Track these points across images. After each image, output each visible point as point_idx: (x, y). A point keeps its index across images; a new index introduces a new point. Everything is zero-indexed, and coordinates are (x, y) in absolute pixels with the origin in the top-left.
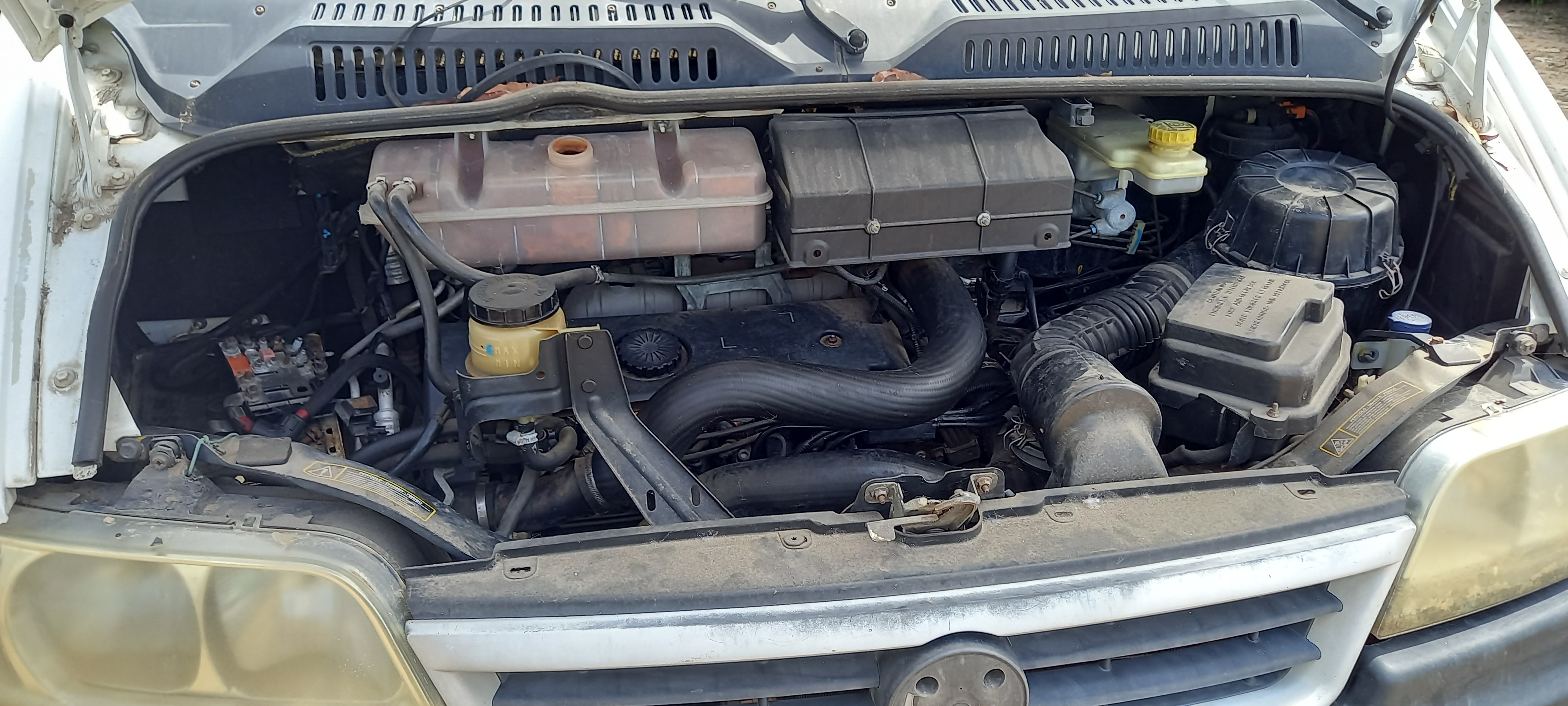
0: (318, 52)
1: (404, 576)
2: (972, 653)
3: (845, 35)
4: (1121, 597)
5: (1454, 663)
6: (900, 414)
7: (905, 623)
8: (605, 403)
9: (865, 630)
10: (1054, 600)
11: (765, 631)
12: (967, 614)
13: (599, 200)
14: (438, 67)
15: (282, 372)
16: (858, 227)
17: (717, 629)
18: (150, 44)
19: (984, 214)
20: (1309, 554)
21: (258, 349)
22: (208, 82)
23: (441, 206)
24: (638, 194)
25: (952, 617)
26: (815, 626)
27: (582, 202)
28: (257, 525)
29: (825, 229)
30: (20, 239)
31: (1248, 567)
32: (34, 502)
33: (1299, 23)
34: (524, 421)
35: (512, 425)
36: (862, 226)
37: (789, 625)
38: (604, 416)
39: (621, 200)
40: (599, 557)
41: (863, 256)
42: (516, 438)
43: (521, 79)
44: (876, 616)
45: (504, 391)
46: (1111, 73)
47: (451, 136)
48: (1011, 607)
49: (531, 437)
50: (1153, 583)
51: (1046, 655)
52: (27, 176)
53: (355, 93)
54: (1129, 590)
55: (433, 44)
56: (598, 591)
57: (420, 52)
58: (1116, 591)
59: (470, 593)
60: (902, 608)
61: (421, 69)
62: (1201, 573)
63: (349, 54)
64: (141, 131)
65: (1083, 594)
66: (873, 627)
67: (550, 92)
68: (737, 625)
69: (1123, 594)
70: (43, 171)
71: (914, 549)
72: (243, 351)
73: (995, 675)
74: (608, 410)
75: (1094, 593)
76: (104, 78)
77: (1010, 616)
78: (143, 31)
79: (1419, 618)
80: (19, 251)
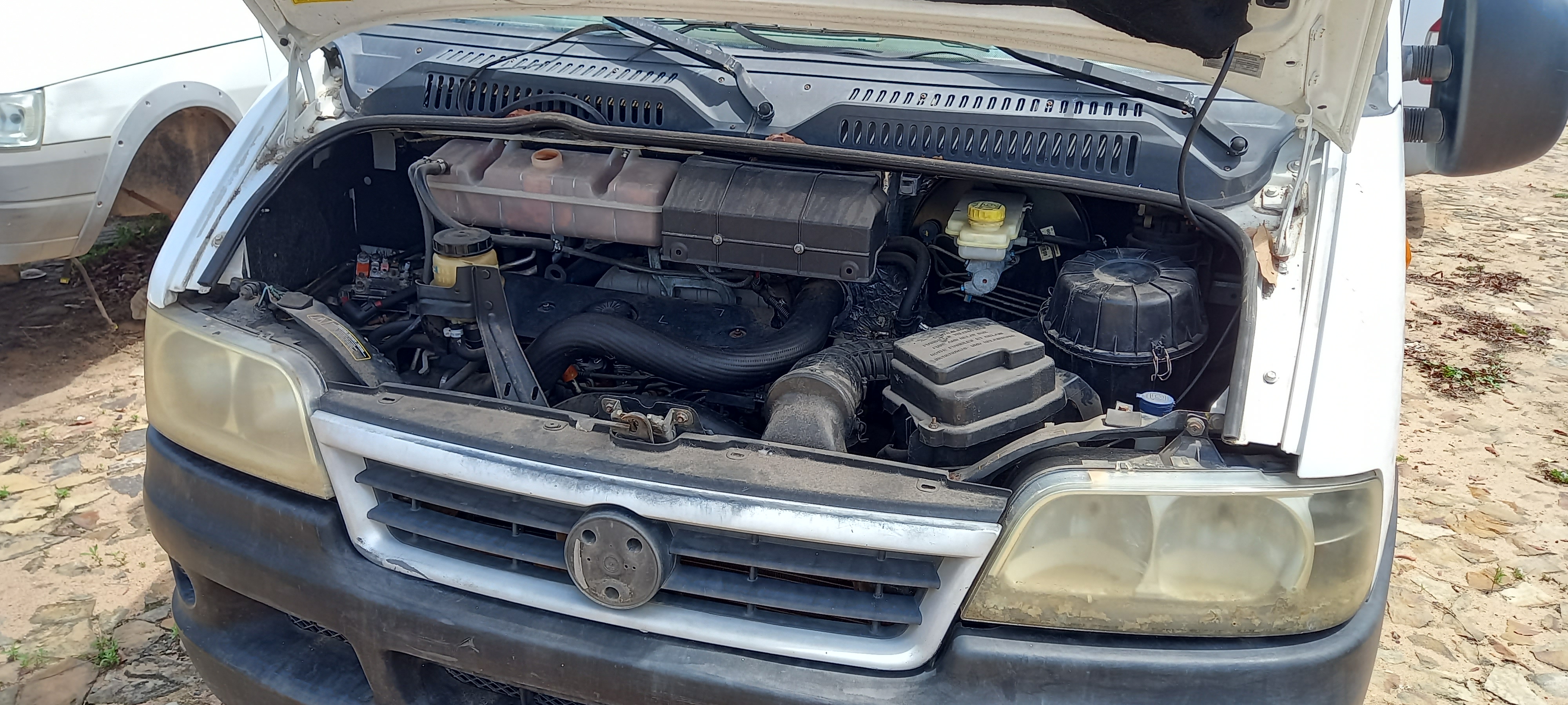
0: (431, 77)
1: (330, 385)
2: (618, 521)
3: (756, 104)
4: (731, 512)
5: (1027, 661)
6: (699, 375)
7: (578, 488)
8: (497, 320)
9: (552, 485)
10: (682, 500)
11: (494, 467)
12: (620, 493)
13: (552, 193)
14: (504, 97)
15: (388, 279)
16: (707, 238)
17: (466, 458)
18: (356, 65)
19: (799, 245)
20: (890, 525)
21: (380, 263)
22: (376, 88)
23: (457, 181)
24: (575, 193)
25: (610, 492)
26: (523, 474)
27: (540, 192)
28: (268, 338)
29: (684, 235)
30: (239, 162)
31: (836, 520)
32: (189, 306)
33: (1139, 140)
34: (454, 322)
35: (447, 324)
36: (711, 238)
37: (508, 468)
38: (497, 328)
39: (565, 195)
40: (435, 404)
41: (713, 260)
42: (447, 332)
43: (527, 108)
44: (562, 477)
45: (436, 296)
46: (941, 157)
47: (490, 140)
48: (651, 497)
49: (457, 334)
50: (758, 509)
51: (691, 548)
52: (260, 129)
53: (444, 106)
54: (738, 509)
55: (493, 80)
56: (416, 421)
57: (485, 85)
58: (729, 507)
59: (353, 403)
60: (580, 478)
61: (483, 95)
62: (797, 513)
63: (446, 80)
64: (338, 116)
65: (704, 503)
66: (558, 485)
67: (542, 117)
68: (478, 460)
69: (733, 511)
70: (269, 127)
71: (618, 448)
72: (371, 262)
73: (635, 543)
74: (500, 325)
75: (712, 504)
76: (335, 83)
77: (649, 502)
78: (357, 57)
79: (1003, 614)
80: (235, 169)
